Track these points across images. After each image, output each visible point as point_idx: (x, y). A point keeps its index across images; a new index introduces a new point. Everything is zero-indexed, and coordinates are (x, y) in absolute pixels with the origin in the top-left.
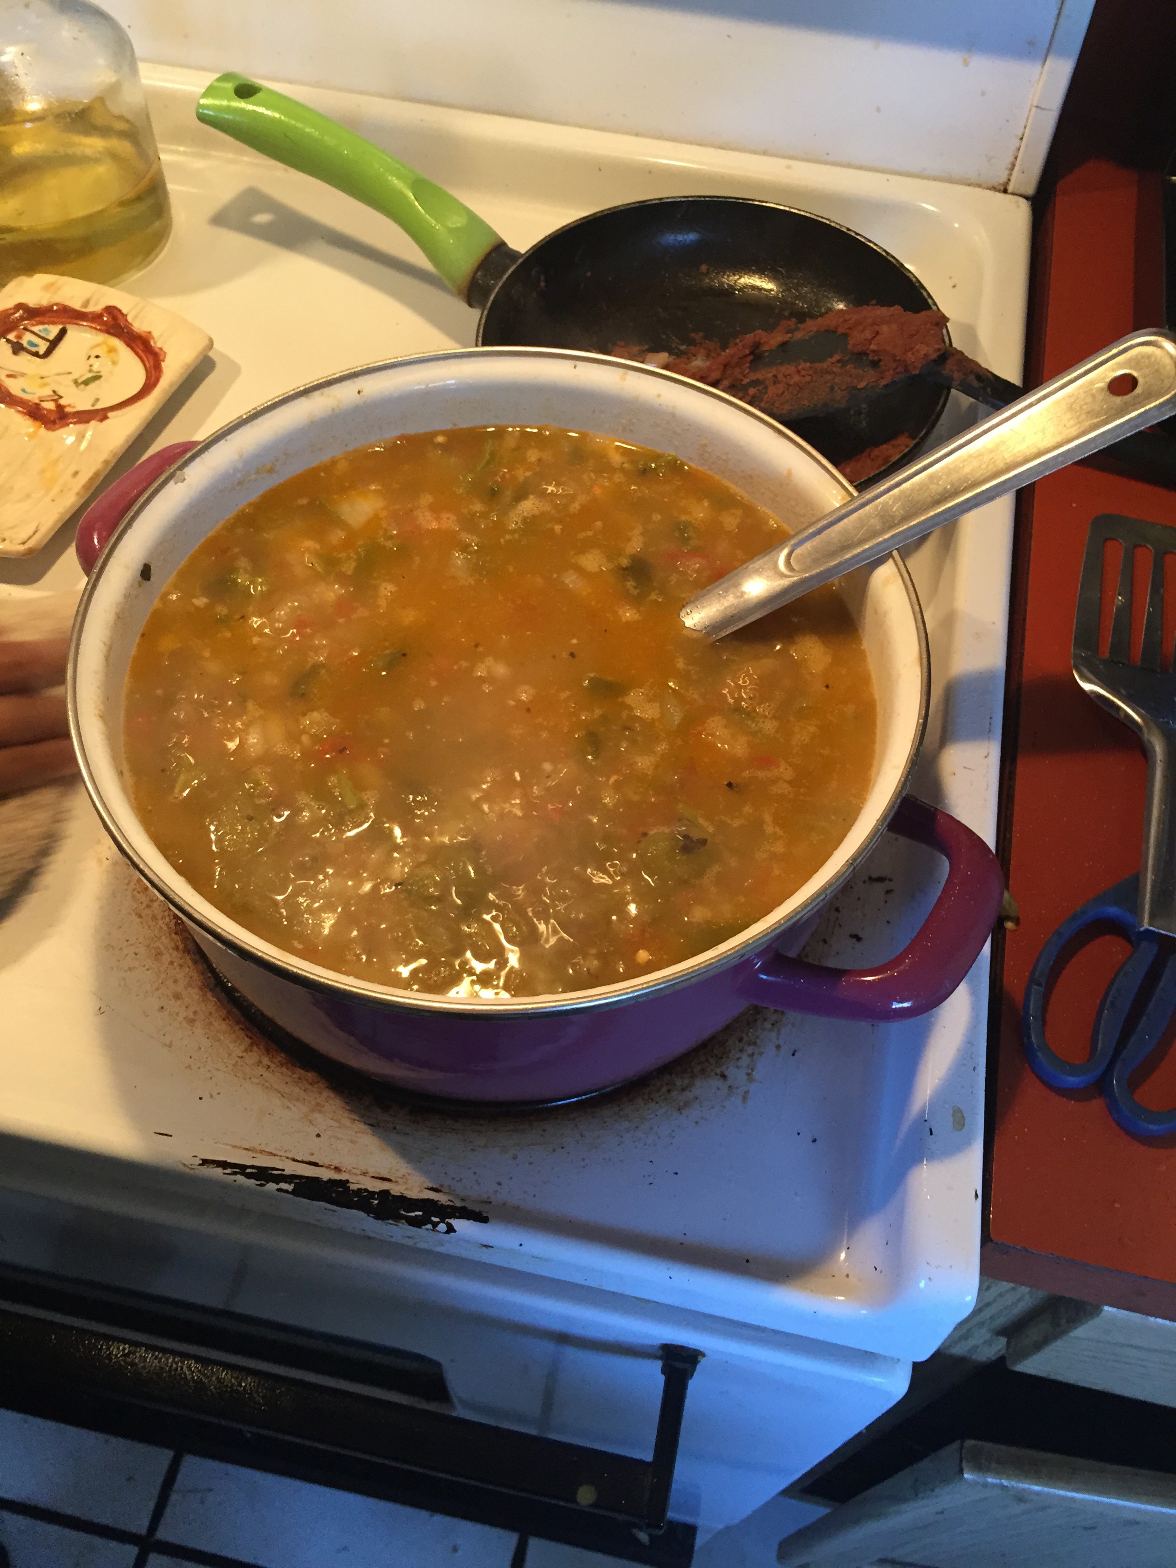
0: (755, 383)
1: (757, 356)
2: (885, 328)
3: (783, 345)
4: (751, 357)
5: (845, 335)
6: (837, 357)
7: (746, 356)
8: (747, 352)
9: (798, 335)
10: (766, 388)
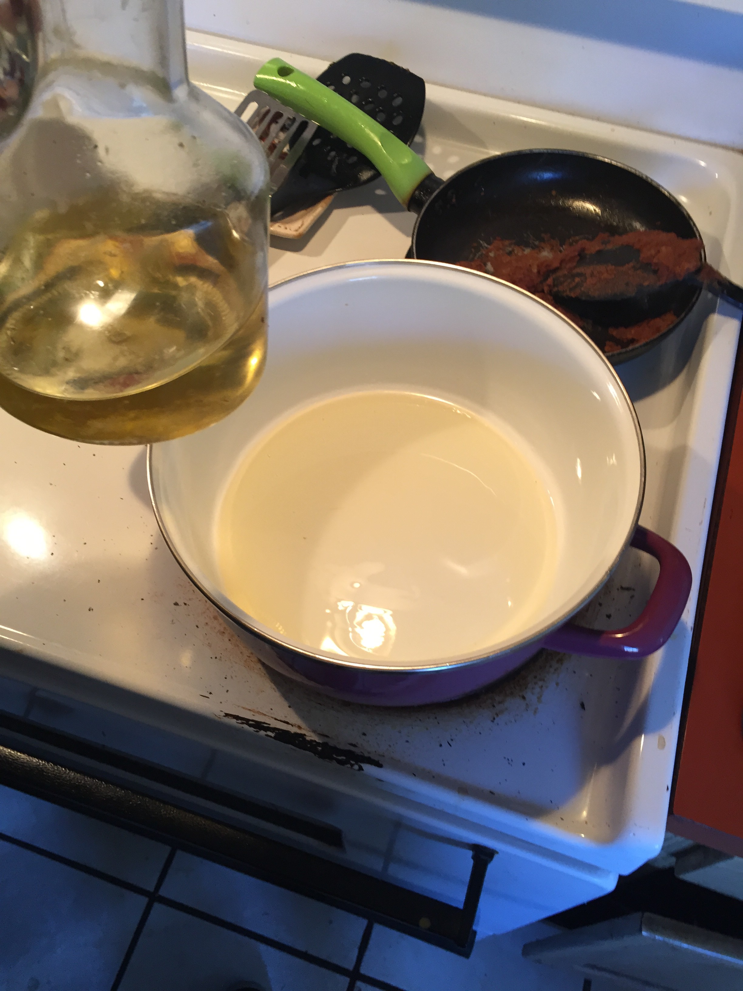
0: (579, 275)
1: (582, 257)
2: (663, 249)
3: (599, 252)
4: (578, 258)
5: (639, 251)
6: (631, 264)
7: (574, 257)
8: (577, 254)
10: (586, 279)
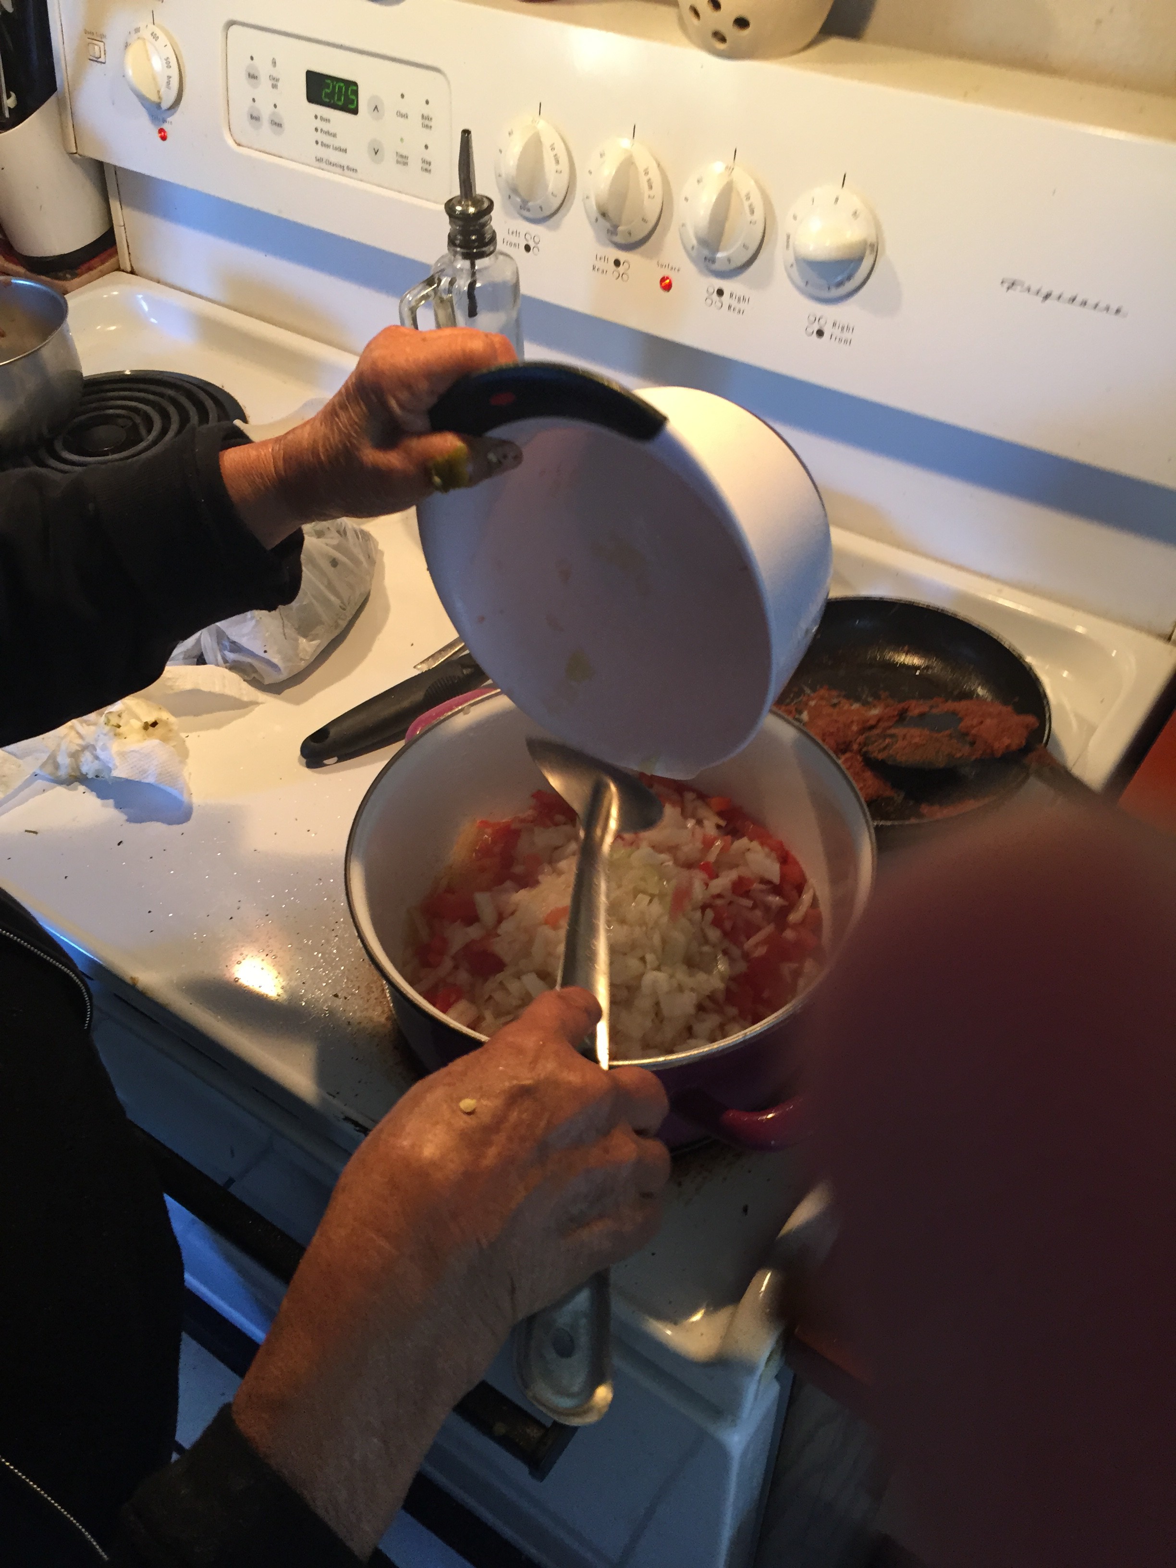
0: (892, 736)
1: (901, 717)
2: (988, 721)
3: (922, 715)
4: (895, 719)
5: (961, 719)
6: (947, 732)
7: (894, 716)
8: (896, 713)
9: (935, 711)
10: (897, 741)
